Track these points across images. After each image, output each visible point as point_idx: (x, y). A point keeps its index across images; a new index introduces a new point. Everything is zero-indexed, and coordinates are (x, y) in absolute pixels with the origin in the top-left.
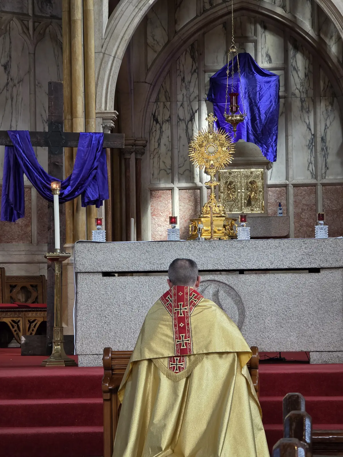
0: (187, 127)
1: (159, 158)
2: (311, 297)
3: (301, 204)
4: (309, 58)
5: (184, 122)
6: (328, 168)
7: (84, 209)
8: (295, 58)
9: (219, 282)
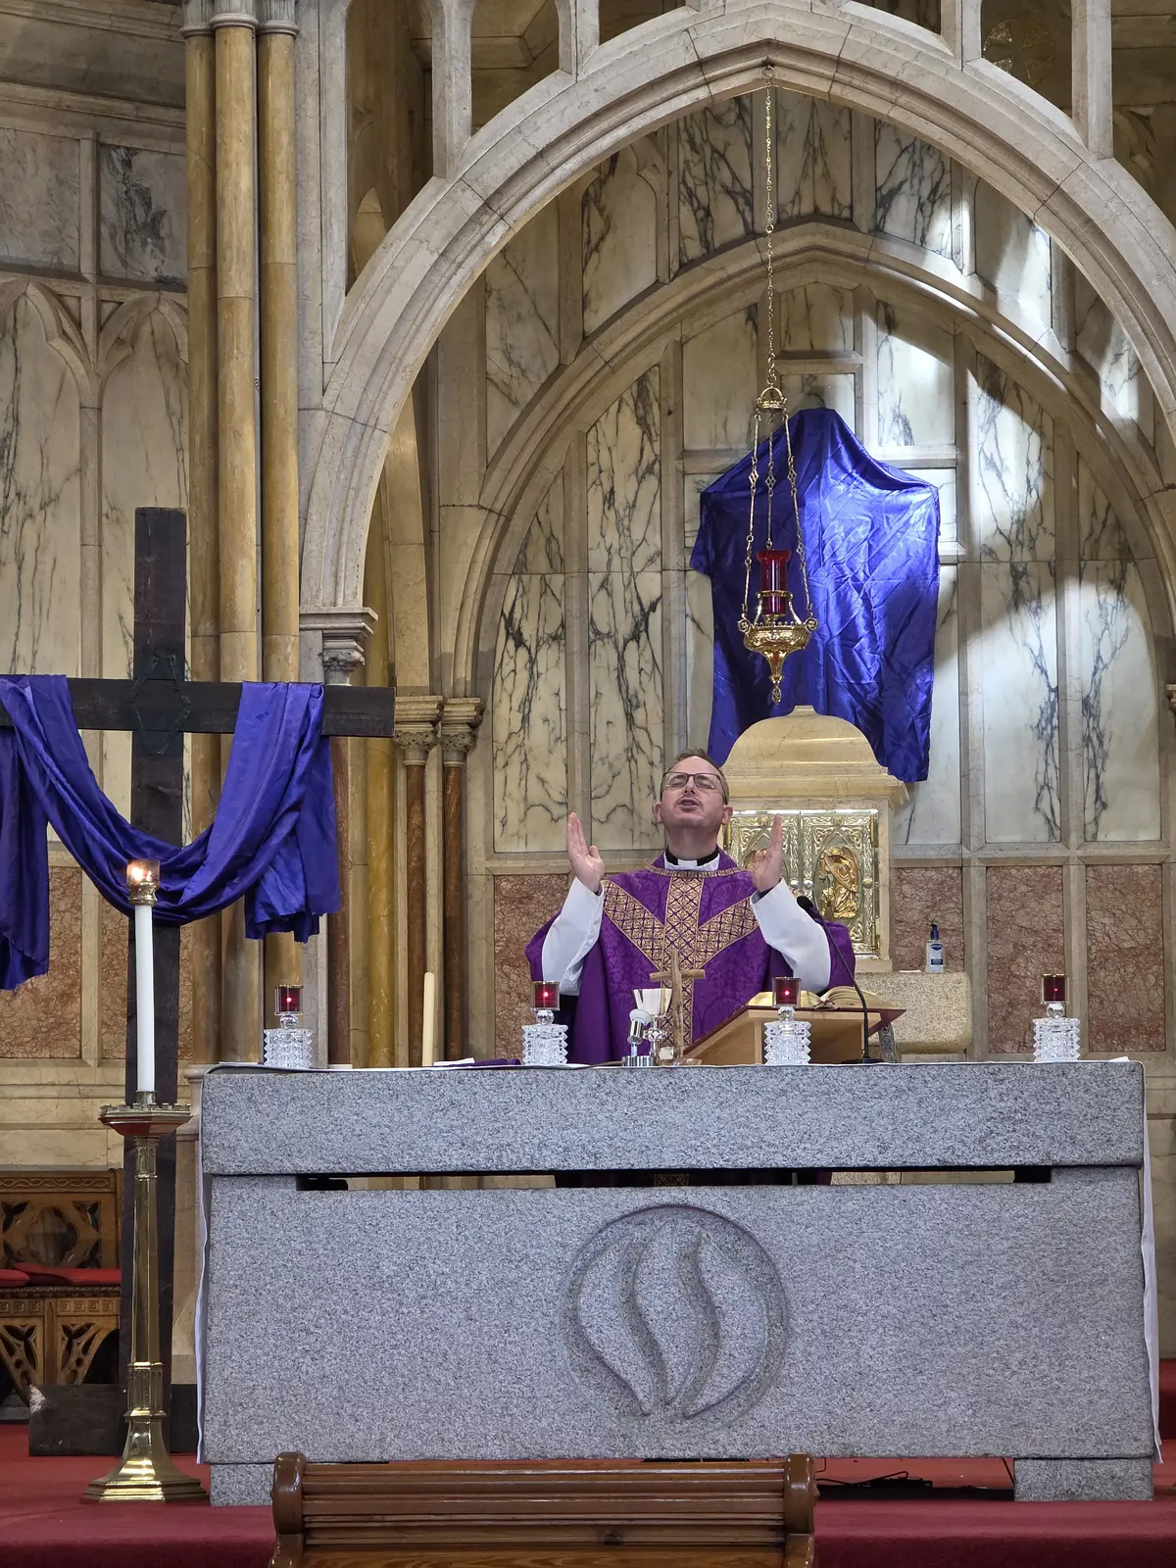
0: (621, 658)
1: (524, 765)
2: (1020, 1267)
3: (1014, 927)
4: (1038, 428)
5: (612, 645)
6: (1104, 806)
7: (255, 945)
8: (992, 430)
9: (702, 1210)
